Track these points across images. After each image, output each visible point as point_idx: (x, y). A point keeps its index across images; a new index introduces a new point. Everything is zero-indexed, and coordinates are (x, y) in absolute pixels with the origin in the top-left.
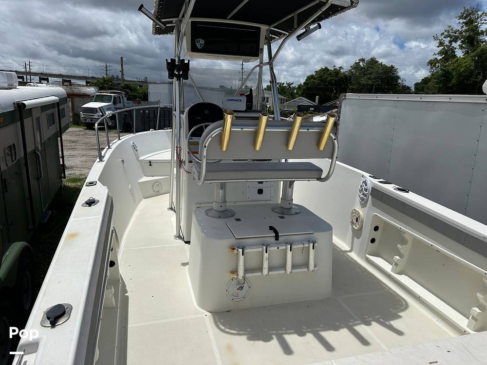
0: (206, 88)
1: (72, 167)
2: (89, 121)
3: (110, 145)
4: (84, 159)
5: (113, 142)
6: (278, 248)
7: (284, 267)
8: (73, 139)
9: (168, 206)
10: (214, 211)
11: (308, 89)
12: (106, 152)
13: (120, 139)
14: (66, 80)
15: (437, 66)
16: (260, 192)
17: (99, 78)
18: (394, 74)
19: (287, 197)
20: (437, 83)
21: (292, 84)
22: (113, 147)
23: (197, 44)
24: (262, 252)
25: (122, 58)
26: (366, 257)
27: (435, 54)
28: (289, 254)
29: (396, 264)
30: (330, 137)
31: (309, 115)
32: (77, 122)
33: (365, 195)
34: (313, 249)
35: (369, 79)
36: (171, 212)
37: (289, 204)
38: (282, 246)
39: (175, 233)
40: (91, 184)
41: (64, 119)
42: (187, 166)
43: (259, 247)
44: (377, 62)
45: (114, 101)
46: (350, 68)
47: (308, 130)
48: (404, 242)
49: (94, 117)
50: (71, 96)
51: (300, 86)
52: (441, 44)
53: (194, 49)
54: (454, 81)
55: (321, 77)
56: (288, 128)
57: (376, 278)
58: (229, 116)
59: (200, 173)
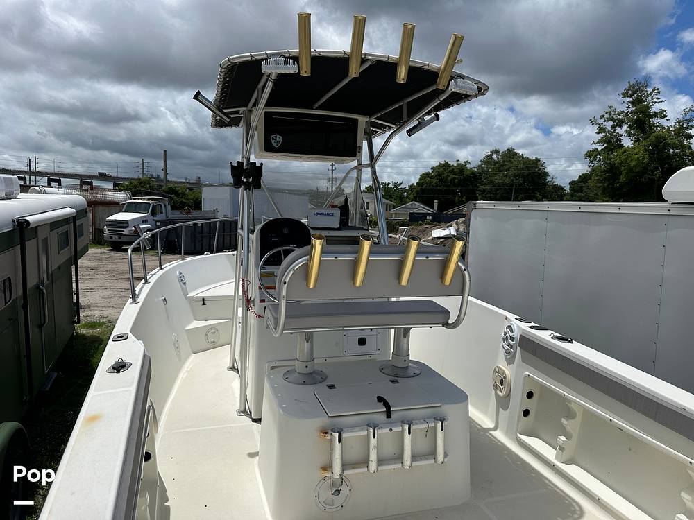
0: (281, 191)
1: (89, 306)
2: (115, 238)
3: (148, 277)
4: (106, 293)
5: (152, 273)
6: (391, 430)
7: (400, 458)
8: (92, 264)
9: (228, 364)
10: (297, 375)
11: (423, 191)
12: (142, 288)
13: (161, 269)
14: (85, 182)
15: (598, 159)
16: (362, 342)
17: (132, 179)
18: (540, 169)
19: (401, 351)
20: (600, 181)
21: (401, 184)
22: (152, 280)
23: (273, 141)
24: (368, 435)
25: (165, 151)
26: (517, 437)
27: (594, 143)
28: (407, 439)
29: (562, 449)
30: (457, 266)
31: (426, 226)
32: (99, 240)
33: (512, 347)
34: (442, 429)
35: (506, 176)
36: (233, 373)
37: (405, 361)
38: (396, 426)
39: (238, 406)
40: (121, 338)
41: (82, 238)
42: (257, 307)
43: (362, 430)
44: (516, 154)
45: (152, 211)
46: (480, 163)
47: (427, 257)
48: (570, 415)
49: (124, 233)
50: (92, 204)
51: (412, 187)
52: (601, 130)
53: (269, 148)
54: (623, 179)
55: (439, 175)
56: (400, 255)
57: (533, 469)
58: (318, 241)
59: (276, 320)
